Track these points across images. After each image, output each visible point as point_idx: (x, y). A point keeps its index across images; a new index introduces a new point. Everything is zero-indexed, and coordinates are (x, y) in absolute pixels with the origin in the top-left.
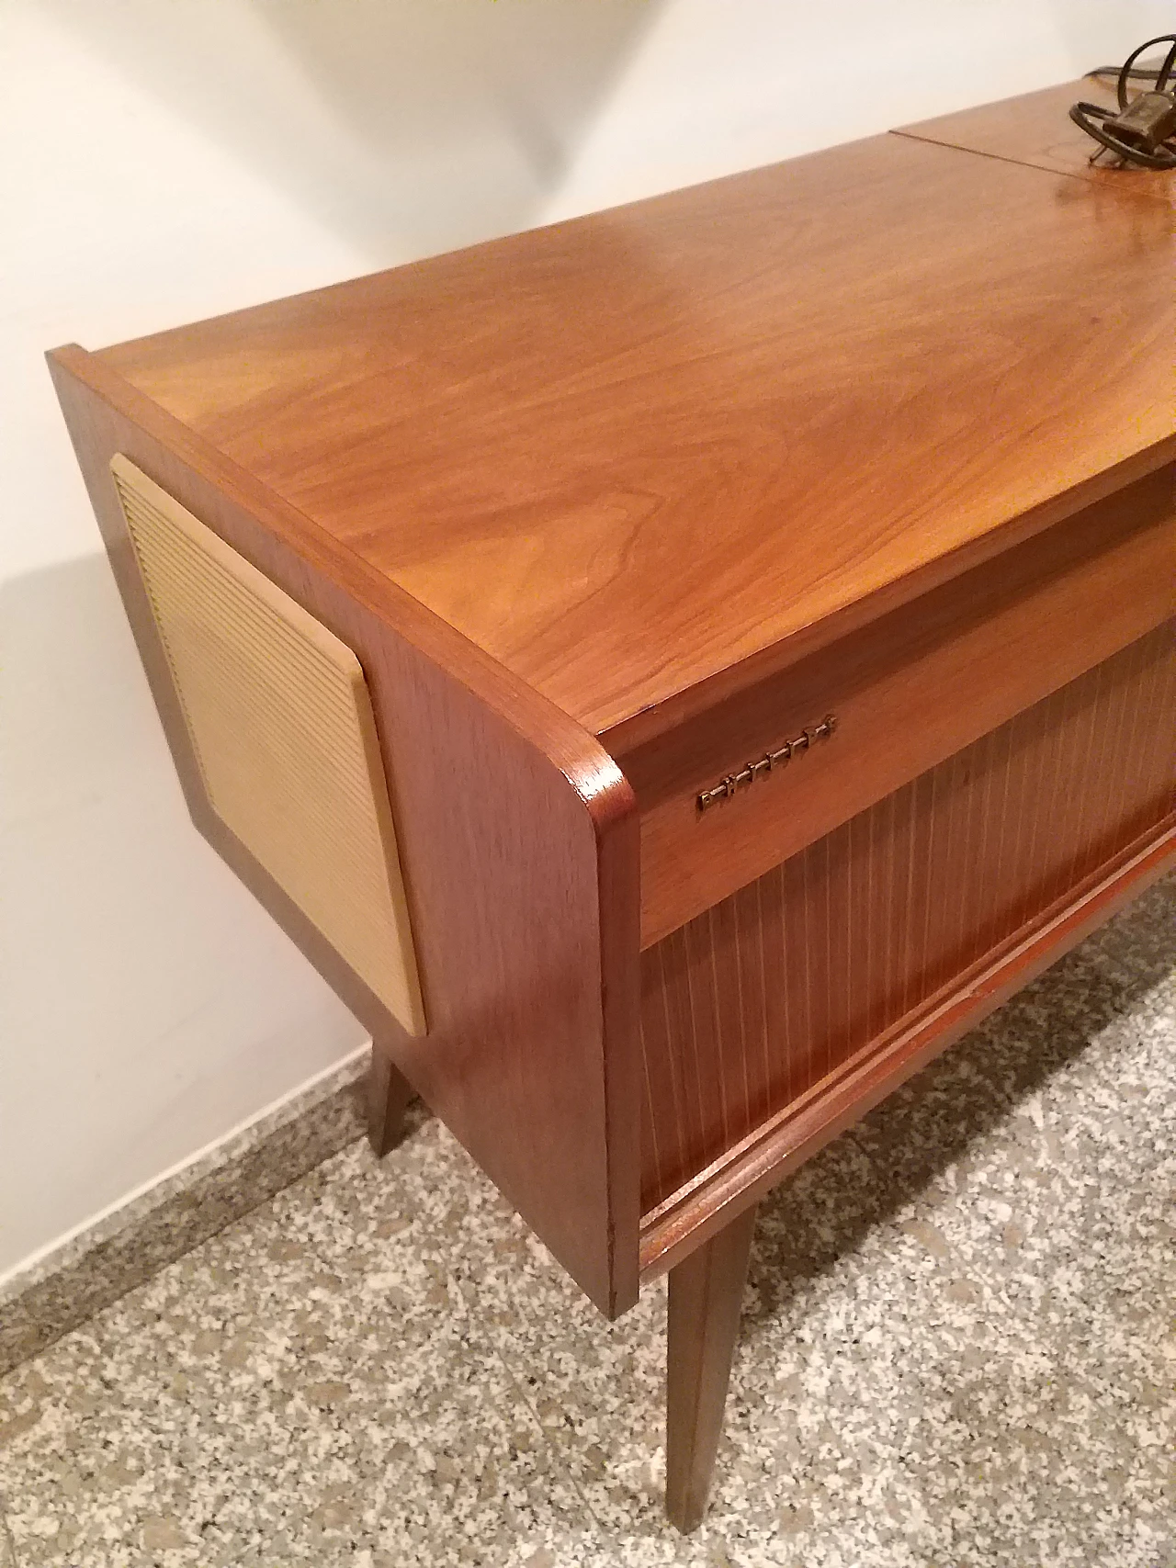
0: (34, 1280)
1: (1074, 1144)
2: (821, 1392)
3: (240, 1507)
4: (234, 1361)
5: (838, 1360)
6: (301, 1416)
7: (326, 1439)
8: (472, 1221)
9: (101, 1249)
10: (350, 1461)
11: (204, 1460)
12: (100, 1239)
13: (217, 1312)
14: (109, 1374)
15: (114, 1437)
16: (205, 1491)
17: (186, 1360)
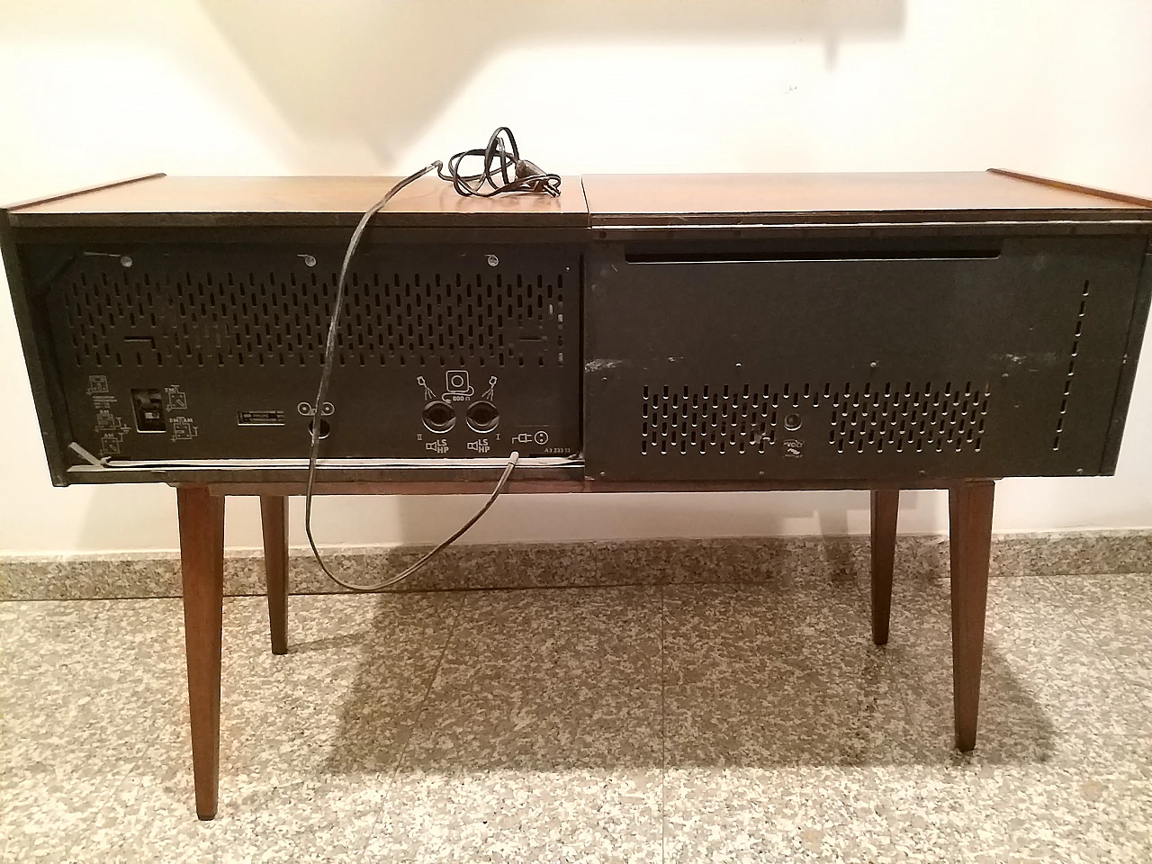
0: (99, 559)
1: (519, 744)
3: (78, 667)
4: (134, 632)
6: (129, 655)
7: (126, 665)
8: (257, 637)
9: (128, 564)
10: (122, 675)
11: (88, 650)
12: (129, 559)
13: (149, 617)
14: (100, 615)
15: (77, 630)
16: (77, 657)
17: (124, 624)
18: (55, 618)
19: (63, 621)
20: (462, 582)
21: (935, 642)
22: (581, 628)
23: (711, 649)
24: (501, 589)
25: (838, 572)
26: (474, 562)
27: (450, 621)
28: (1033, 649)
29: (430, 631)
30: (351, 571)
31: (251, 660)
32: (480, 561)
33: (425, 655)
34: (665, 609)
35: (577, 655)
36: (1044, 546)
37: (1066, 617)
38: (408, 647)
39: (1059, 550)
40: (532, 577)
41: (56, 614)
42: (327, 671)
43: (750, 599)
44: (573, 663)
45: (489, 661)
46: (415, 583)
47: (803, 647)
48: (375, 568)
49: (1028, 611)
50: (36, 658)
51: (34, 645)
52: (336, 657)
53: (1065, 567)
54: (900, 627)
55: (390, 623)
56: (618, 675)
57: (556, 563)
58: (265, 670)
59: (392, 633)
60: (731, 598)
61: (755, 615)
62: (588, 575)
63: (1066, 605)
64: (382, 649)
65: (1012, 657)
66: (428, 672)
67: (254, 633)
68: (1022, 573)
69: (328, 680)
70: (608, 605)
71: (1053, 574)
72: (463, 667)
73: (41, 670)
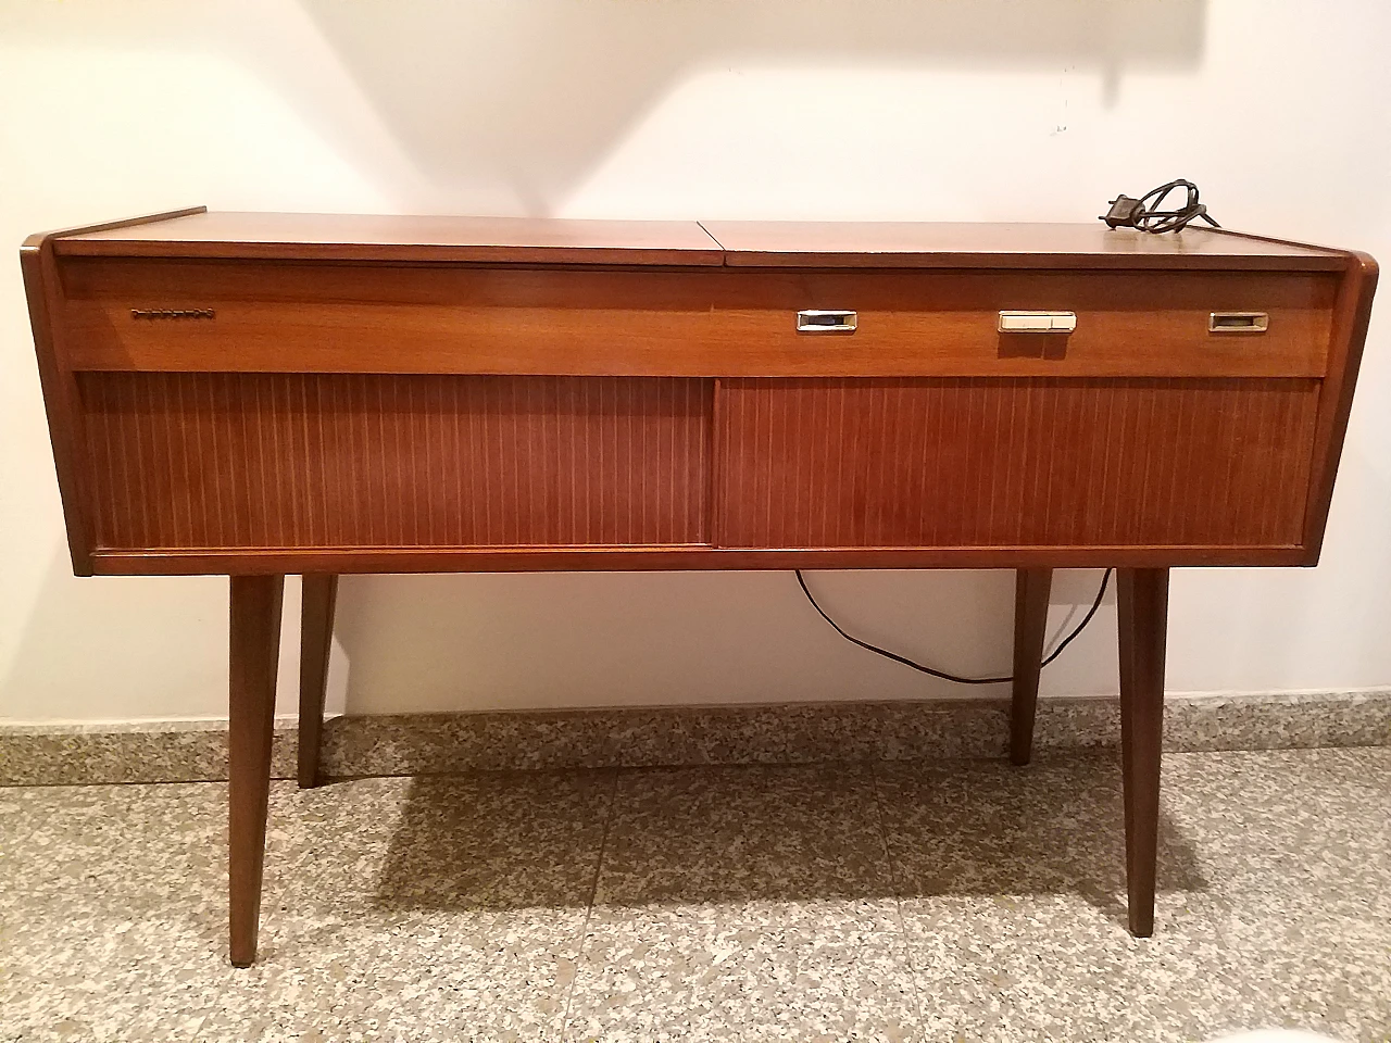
0: (133, 731)
2: (405, 999)
3: (112, 879)
4: (182, 829)
5: (436, 991)
6: (179, 862)
7: (176, 876)
8: (350, 835)
9: (172, 736)
10: (172, 889)
11: (121, 855)
12: (173, 730)
14: (133, 806)
15: (105, 828)
16: (109, 865)
17: (167, 818)
18: (73, 811)
19: (83, 814)
20: (613, 759)
21: (1231, 836)
22: (776, 821)
23: (950, 848)
24: (664, 768)
25: (1092, 743)
26: (628, 733)
27: (603, 812)
28: (1353, 844)
29: (578, 826)
30: (468, 745)
31: (346, 867)
32: (638, 731)
33: (578, 858)
34: (880, 795)
35: (778, 858)
36: (1345, 710)
37: (1383, 800)
38: (552, 848)
39: (1363, 713)
40: (705, 753)
41: (74, 805)
42: (449, 882)
43: (986, 780)
44: (775, 870)
45: (664, 867)
46: (551, 760)
47: (1066, 844)
48: (500, 740)
49: (1334, 794)
50: (52, 867)
51: (47, 848)
52: (458, 862)
53: (1369, 736)
54: (1183, 817)
55: (524, 815)
56: (836, 885)
57: (734, 734)
58: (366, 881)
59: (530, 829)
60: (963, 780)
61: (997, 801)
62: (776, 749)
63: (1379, 785)
64: (518, 850)
65: (1330, 856)
66: (584, 883)
67: (345, 829)
68: (1317, 744)
69: (454, 894)
70: (806, 790)
71: (1354, 745)
72: (630, 876)
73: (60, 883)
